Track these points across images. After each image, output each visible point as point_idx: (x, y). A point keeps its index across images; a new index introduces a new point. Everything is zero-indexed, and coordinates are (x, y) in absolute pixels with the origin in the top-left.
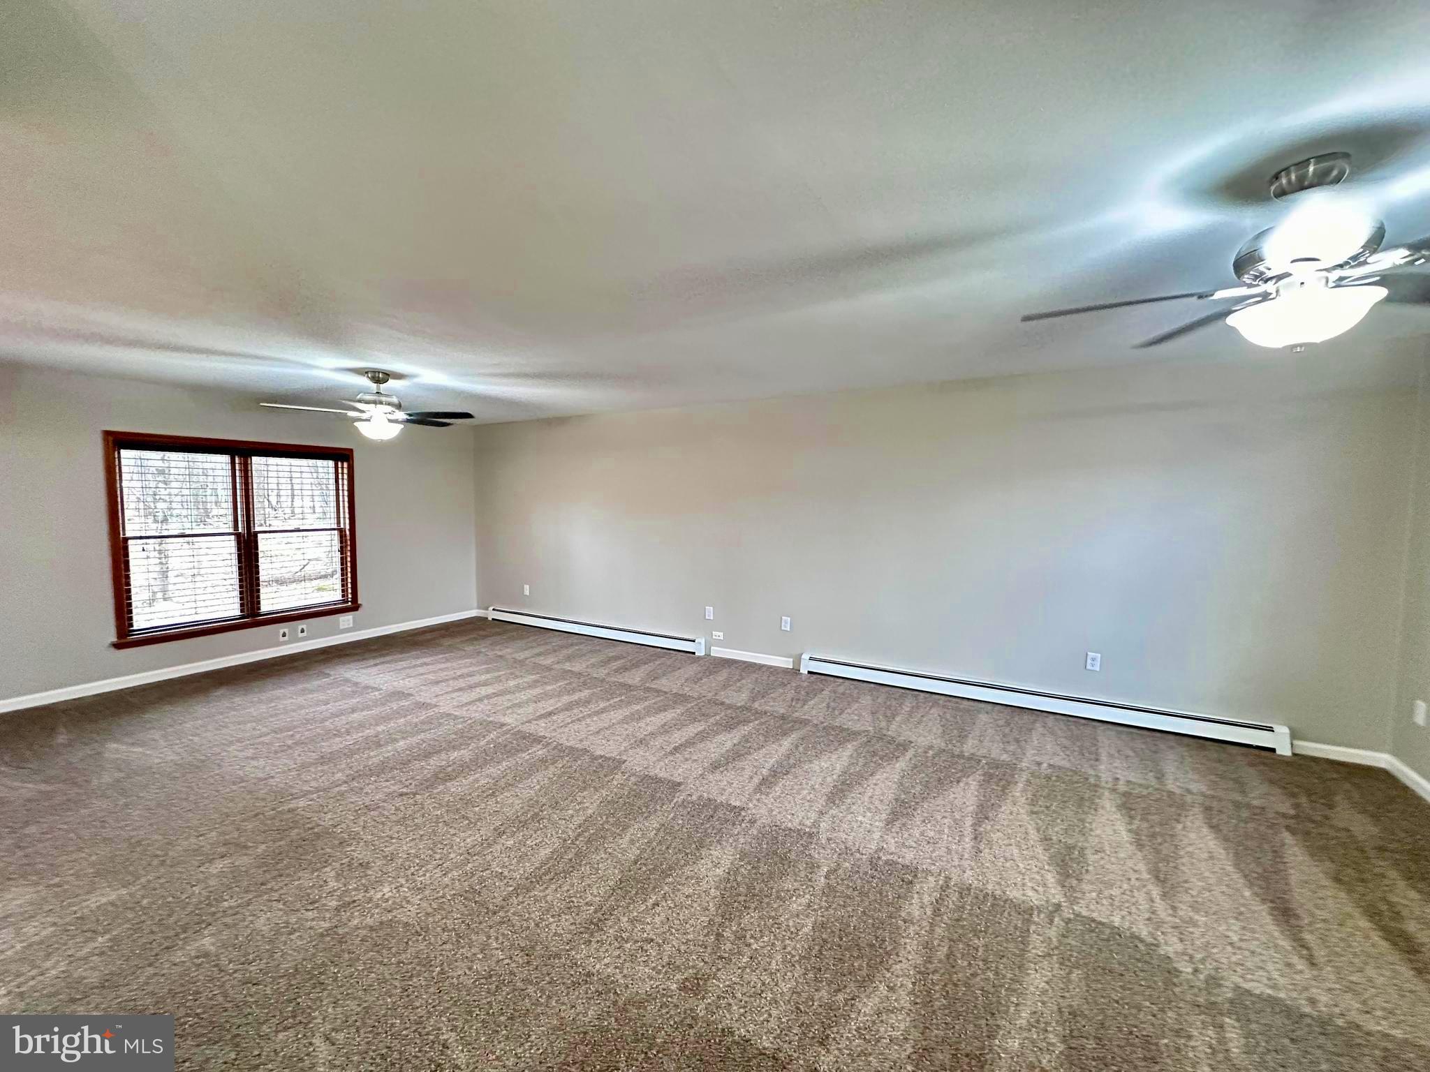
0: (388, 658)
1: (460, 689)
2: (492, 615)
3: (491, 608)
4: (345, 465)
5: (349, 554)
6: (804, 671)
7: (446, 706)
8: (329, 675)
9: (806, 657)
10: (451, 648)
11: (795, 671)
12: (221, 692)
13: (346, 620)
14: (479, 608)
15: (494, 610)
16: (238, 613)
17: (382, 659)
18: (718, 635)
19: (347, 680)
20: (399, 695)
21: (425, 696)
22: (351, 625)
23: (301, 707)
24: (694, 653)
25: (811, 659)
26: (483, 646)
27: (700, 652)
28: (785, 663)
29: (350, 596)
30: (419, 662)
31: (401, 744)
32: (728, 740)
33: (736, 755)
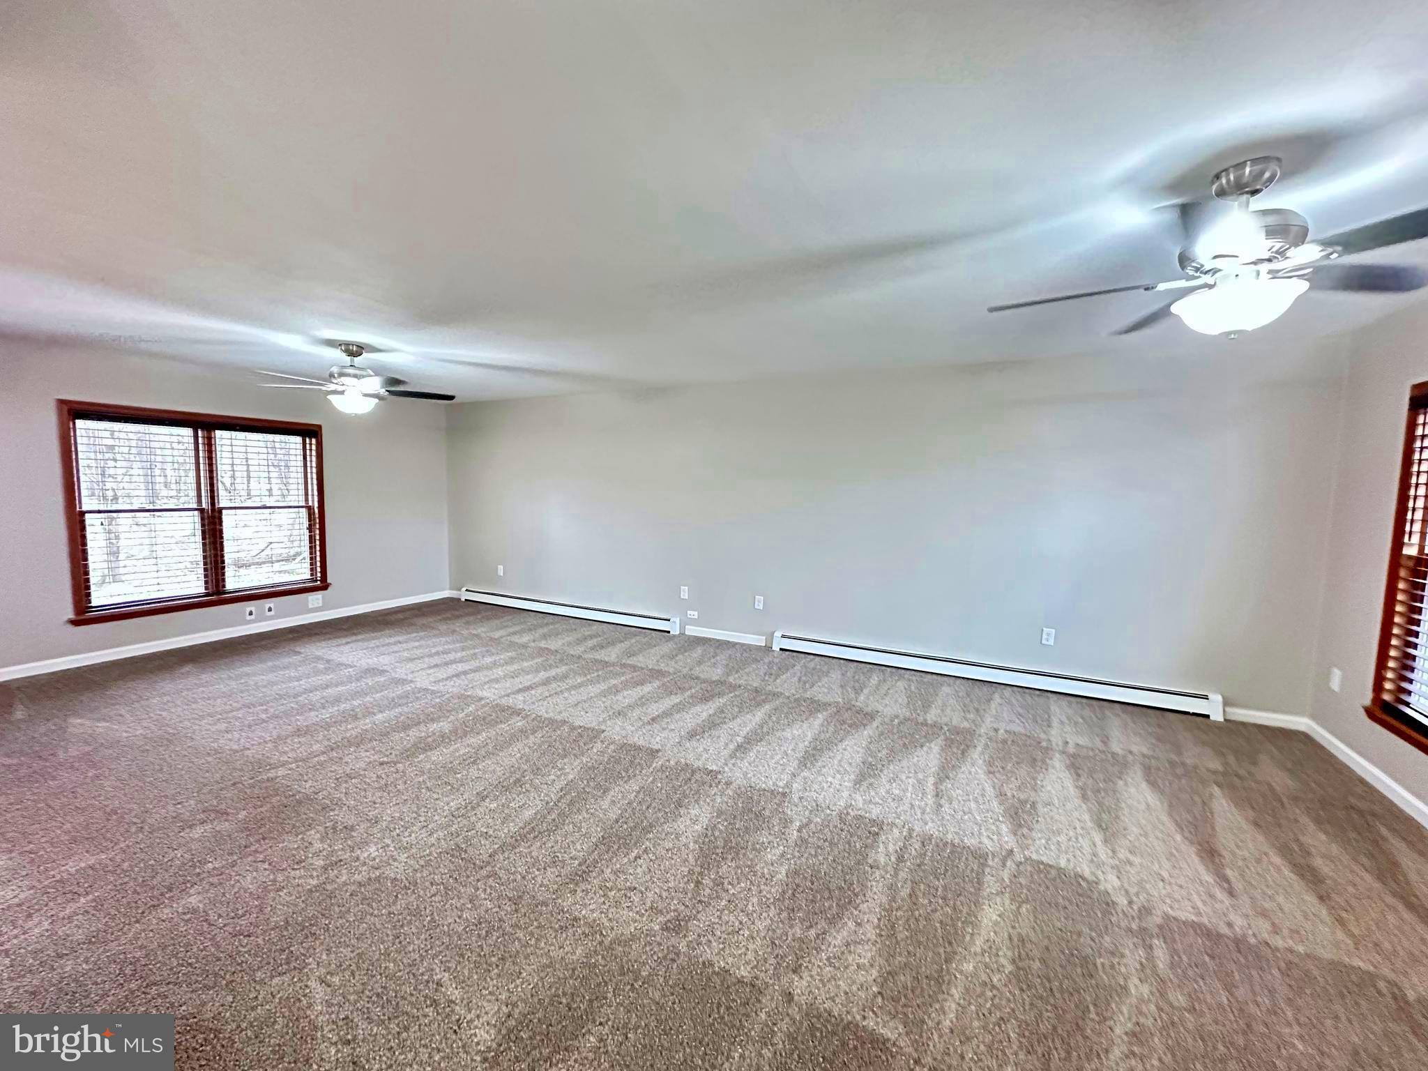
0: (360, 637)
1: (436, 666)
2: (465, 596)
3: (464, 589)
4: (314, 441)
5: (318, 532)
6: (776, 648)
7: (423, 681)
8: (300, 653)
9: (778, 634)
10: (424, 627)
11: (768, 648)
12: (187, 668)
13: (315, 599)
14: (451, 589)
15: (467, 590)
16: (202, 590)
17: (354, 638)
18: (693, 614)
19: (318, 658)
20: (372, 671)
21: (401, 672)
22: (321, 605)
23: (272, 683)
24: (669, 632)
25: (783, 636)
26: (457, 625)
27: (675, 631)
28: (758, 640)
29: (319, 575)
30: (392, 640)
31: (379, 717)
32: (704, 711)
33: (711, 725)
